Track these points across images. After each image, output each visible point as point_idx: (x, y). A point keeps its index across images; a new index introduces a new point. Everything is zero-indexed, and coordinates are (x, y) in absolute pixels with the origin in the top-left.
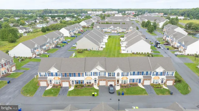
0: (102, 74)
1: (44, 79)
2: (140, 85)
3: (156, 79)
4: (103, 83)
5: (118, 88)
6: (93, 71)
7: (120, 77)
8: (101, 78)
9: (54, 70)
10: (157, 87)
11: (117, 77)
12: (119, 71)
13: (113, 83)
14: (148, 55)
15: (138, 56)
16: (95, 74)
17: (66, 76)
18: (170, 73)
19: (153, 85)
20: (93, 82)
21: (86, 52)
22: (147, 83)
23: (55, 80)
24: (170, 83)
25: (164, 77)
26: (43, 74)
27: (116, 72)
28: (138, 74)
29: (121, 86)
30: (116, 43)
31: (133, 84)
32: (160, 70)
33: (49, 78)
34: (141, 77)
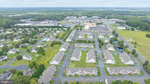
0: (81, 72)
1: (67, 73)
2: (90, 75)
3: (93, 73)
4: (81, 74)
5: (84, 75)
6: (79, 71)
7: (85, 73)
8: (80, 73)
9: (70, 71)
10: (93, 75)
11: (84, 73)
12: (85, 71)
13: (83, 74)
14: (94, 63)
15: (91, 64)
16: (79, 72)
17: (72, 73)
18: (96, 72)
19: (92, 74)
20: (79, 74)
21: (74, 62)
22: (91, 74)
23: (70, 73)
24: (97, 74)
25: (95, 73)
26: (67, 72)
27: (84, 72)
28: (89, 72)
29: (85, 75)
30: (84, 56)
31: (88, 74)
32: (94, 71)
33: (68, 73)
34: (90, 72)
